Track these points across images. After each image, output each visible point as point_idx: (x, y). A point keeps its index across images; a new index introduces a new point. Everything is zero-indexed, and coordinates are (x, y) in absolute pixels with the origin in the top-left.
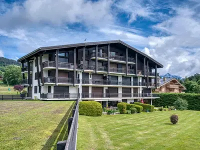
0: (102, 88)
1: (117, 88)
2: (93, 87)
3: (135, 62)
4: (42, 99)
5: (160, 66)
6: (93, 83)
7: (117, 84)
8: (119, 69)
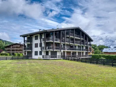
0: (70, 52)
1: (76, 52)
2: (67, 52)
3: (84, 38)
4: (43, 59)
5: (92, 41)
6: (67, 50)
7: (76, 50)
8: (77, 42)
